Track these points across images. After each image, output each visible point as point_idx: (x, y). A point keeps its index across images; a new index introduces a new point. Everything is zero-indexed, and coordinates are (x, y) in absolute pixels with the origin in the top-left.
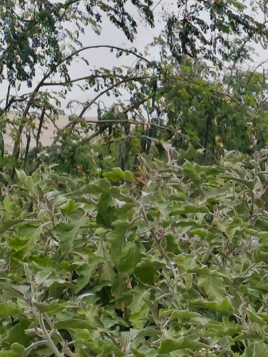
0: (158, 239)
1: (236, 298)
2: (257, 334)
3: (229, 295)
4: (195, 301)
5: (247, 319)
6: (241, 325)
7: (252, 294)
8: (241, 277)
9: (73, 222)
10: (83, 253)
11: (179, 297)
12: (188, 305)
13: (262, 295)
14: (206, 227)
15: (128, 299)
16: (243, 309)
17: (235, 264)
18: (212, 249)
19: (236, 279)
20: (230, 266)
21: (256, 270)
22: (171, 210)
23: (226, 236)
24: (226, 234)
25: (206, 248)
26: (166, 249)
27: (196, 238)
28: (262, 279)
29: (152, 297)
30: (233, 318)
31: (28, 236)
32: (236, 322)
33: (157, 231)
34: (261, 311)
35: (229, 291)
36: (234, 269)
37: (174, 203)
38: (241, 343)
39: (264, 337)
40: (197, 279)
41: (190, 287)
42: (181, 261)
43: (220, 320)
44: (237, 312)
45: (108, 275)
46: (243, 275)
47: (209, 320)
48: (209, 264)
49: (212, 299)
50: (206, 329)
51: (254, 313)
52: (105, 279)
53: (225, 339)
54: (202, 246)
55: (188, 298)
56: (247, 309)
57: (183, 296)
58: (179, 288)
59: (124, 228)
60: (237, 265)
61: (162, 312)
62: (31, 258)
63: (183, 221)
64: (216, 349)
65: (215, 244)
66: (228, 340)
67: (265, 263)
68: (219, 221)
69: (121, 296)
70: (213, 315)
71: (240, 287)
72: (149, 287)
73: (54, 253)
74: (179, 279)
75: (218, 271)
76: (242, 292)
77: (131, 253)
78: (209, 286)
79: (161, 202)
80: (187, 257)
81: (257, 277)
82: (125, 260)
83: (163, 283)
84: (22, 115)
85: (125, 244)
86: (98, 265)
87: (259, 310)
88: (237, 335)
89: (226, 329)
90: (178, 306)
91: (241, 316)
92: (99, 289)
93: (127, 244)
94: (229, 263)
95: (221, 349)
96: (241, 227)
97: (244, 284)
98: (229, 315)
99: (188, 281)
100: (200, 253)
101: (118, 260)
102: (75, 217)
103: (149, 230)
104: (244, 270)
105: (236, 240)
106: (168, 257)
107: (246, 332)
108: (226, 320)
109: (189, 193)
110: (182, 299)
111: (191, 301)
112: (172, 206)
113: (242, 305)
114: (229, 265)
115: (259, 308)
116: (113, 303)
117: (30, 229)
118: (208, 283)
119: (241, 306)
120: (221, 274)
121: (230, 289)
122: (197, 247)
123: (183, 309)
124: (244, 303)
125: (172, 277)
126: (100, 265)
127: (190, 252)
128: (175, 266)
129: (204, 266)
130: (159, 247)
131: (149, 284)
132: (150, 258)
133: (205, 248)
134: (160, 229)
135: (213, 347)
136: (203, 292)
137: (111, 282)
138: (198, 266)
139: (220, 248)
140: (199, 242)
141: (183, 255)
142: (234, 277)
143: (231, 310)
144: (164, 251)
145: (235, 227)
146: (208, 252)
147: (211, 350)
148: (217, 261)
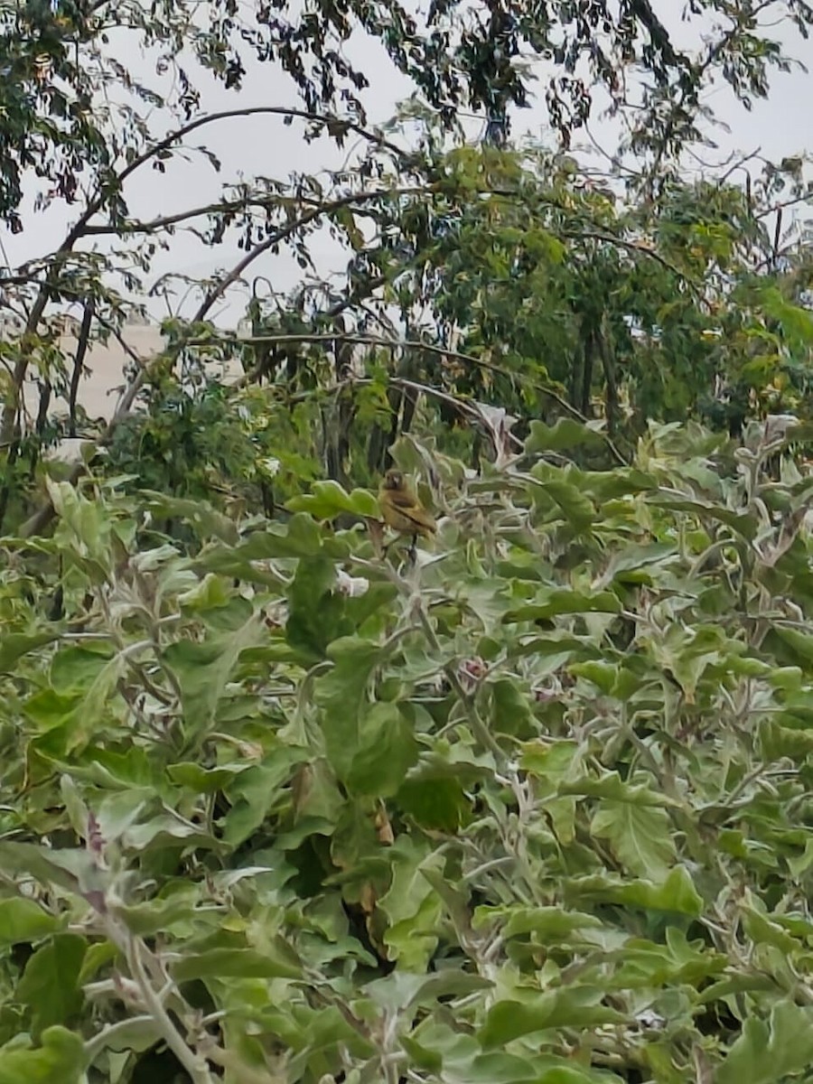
0: (469, 693)
1: (707, 868)
2: (772, 977)
3: (687, 861)
4: (583, 879)
5: (740, 933)
6: (725, 952)
7: (756, 856)
8: (722, 805)
9: (220, 639)
10: (246, 737)
11: (534, 869)
12: (561, 892)
13: (788, 861)
14: (612, 657)
15: (381, 876)
16: (730, 901)
17: (701, 767)
18: (633, 721)
19: (707, 811)
20: (689, 774)
21: (765, 783)
22: (507, 606)
23: (674, 681)
24: (675, 675)
25: (615, 719)
26: (491, 724)
27: (584, 688)
28: (784, 813)
29: (453, 871)
30: (697, 932)
31: (81, 683)
32: (709, 943)
33: (464, 669)
34: (785, 908)
35: (687, 849)
36: (698, 782)
37: (515, 584)
38: (724, 1007)
39: (793, 987)
40: (588, 814)
41: (569, 837)
42: (539, 758)
43: (661, 939)
44: (712, 912)
45: (321, 801)
46: (728, 800)
47: (625, 937)
48: (623, 769)
49: (635, 873)
50: (619, 965)
51: (762, 916)
52: (313, 812)
53: (675, 994)
54: (605, 715)
55: (561, 872)
56: (741, 902)
57: (547, 865)
58: (534, 843)
59: (364, 660)
60: (709, 769)
61: (482, 915)
62: (89, 753)
63: (544, 637)
64: (648, 1026)
65: (643, 705)
66: (684, 998)
67: (793, 764)
68: (654, 635)
69: (362, 866)
70: (637, 922)
71: (720, 835)
72: (440, 842)
73: (156, 737)
74: (535, 813)
75: (651, 788)
76: (725, 851)
77: (387, 738)
78: (626, 835)
79: (476, 582)
80: (559, 746)
81: (771, 803)
82: (369, 759)
83: (486, 827)
84: (24, 325)
85: (368, 710)
86: (293, 768)
87: (779, 905)
88: (711, 981)
89: (677, 965)
90: (531, 896)
91: (722, 924)
92: (294, 842)
93: (374, 710)
94: (683, 762)
95: (664, 1025)
96: (722, 654)
97: (730, 826)
98: (689, 921)
99: (562, 820)
100: (597, 735)
101: (347, 760)
102: (225, 621)
103: (441, 668)
104: (730, 784)
105: (704, 692)
106: (498, 748)
107: (740, 971)
108: (676, 938)
109: (553, 557)
110: (544, 877)
111: (571, 880)
112: (509, 593)
113: (727, 889)
114: (685, 769)
115: (779, 899)
116: (338, 887)
117: (86, 664)
118: (624, 825)
119: (723, 894)
120: (660, 797)
121: (687, 842)
122: (588, 715)
123: (546, 903)
124: (732, 885)
125: (513, 808)
126: (298, 771)
127: (564, 731)
128: (522, 775)
129: (608, 774)
130: (473, 717)
131: (442, 831)
132: (445, 751)
133: (611, 718)
134: (473, 663)
135: (639, 1018)
136: (608, 852)
137: (332, 824)
138: (591, 775)
139: (656, 717)
140: (593, 701)
141: (544, 740)
142: (700, 806)
143: (692, 905)
144: (486, 729)
145: (705, 653)
146: (621, 731)
147: (634, 1029)
148: (650, 757)
